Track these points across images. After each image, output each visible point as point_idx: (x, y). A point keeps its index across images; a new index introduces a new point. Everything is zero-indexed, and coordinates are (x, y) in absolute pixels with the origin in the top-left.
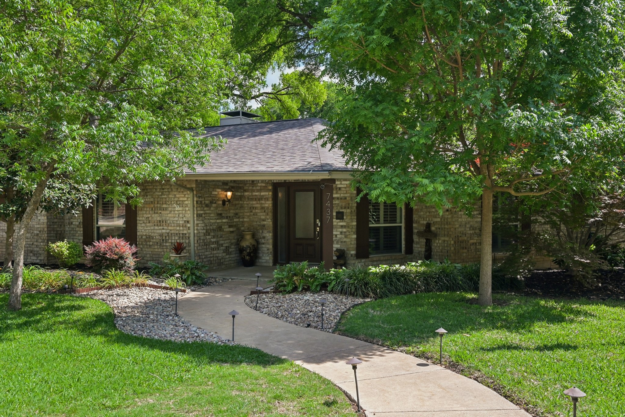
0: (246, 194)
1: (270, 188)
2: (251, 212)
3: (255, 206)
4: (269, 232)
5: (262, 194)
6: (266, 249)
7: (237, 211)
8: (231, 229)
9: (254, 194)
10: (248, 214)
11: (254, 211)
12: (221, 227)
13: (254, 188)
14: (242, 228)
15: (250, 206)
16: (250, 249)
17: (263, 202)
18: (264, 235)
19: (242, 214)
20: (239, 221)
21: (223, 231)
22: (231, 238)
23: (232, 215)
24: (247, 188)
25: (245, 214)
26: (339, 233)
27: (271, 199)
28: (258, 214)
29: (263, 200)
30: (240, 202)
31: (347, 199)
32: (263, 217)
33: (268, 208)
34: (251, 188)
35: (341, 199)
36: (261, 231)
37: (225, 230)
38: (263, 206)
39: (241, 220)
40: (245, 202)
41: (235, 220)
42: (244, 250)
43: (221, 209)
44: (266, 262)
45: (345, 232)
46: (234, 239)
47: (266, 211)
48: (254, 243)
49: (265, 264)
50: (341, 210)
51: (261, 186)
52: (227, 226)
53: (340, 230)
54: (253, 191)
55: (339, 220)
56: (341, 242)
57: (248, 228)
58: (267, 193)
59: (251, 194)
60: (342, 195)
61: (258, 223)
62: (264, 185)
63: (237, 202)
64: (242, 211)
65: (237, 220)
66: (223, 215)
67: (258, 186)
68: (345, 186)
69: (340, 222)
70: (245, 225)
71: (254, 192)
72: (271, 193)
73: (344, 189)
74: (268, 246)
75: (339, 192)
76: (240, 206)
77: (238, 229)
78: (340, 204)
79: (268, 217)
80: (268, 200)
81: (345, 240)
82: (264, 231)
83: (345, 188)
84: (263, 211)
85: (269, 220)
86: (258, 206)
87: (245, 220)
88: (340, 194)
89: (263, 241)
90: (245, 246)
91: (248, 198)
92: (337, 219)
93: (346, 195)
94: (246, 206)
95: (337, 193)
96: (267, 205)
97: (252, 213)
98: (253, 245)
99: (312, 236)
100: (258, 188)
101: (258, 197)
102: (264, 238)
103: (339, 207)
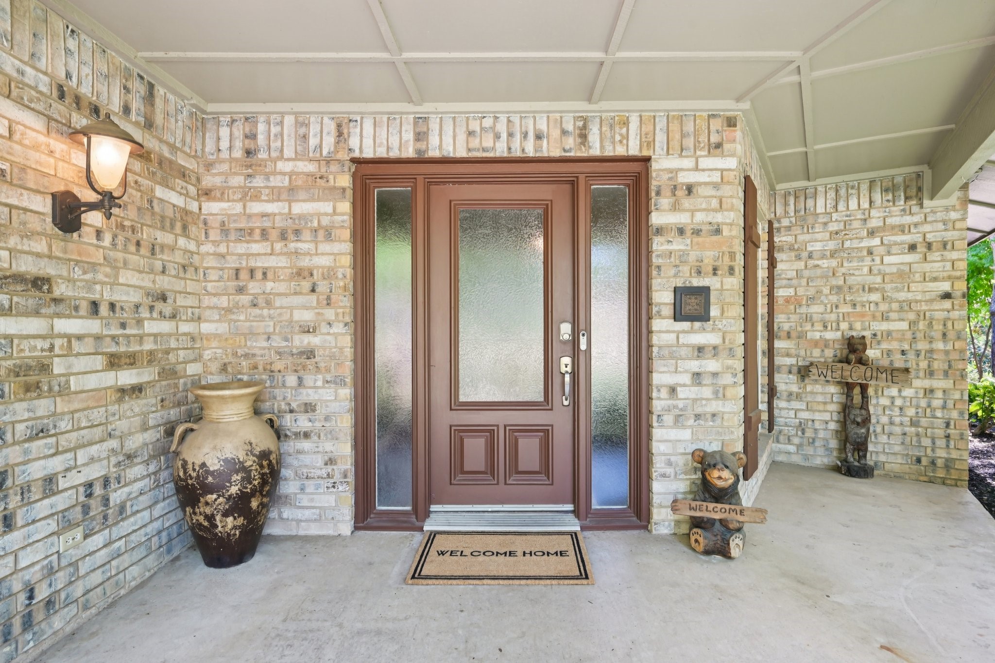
0: (212, 207)
1: (345, 181)
2: (241, 290)
3: (260, 263)
4: (339, 382)
5: (298, 208)
6: (319, 461)
7: (164, 283)
8: (127, 377)
9: (256, 208)
10: (224, 302)
11: (254, 287)
12: (45, 368)
13: (258, 182)
14: (193, 369)
15: (232, 262)
16: (248, 479)
17: (303, 246)
18: (308, 395)
19: (190, 301)
20: (177, 335)
21: (64, 391)
22: (122, 425)
23: (135, 297)
24: (218, 181)
25: (207, 301)
26: (686, 379)
27: (347, 234)
28: (278, 302)
29: (307, 235)
30: (182, 242)
31: (726, 231)
32: (306, 316)
33: (329, 274)
34: (237, 181)
35: (697, 232)
36: (292, 380)
37: (74, 384)
38: (305, 262)
39: (184, 328)
40: (207, 248)
41: (151, 327)
42: (208, 489)
43: (40, 246)
44: (318, 520)
45: (715, 375)
46: (145, 428)
47: (323, 287)
48: (264, 441)
49: (314, 530)
50: (696, 282)
51: (291, 174)
52: (99, 362)
53: (694, 365)
54: (249, 195)
55: (686, 325)
56: (698, 417)
57: (224, 368)
58: (326, 207)
59: (238, 208)
60: (700, 217)
61: (278, 342)
62: (311, 168)
63: (164, 238)
64: (191, 286)
65: (165, 327)
66: (60, 289)
67: (275, 173)
68: (716, 177)
69: (692, 331)
70: (207, 354)
71: (256, 198)
72: (345, 207)
73: (709, 191)
74: (328, 446)
75: (687, 203)
76: (178, 257)
77: (169, 373)
78: (693, 256)
79: (329, 313)
80: (329, 236)
81: (715, 406)
82: (309, 380)
83: (716, 186)
84: (306, 285)
85: (338, 328)
86: (282, 262)
87: (206, 328)
88: (693, 212)
89: (303, 423)
90: (214, 465)
91: (224, 230)
92: (677, 316)
93: (719, 218)
94: (210, 262)
95: (675, 207)
96: (324, 261)
97: (245, 299)
98: (264, 455)
99: (536, 394)
100: (276, 181)
101: (279, 223)
102: (309, 408)
103: (685, 269)
